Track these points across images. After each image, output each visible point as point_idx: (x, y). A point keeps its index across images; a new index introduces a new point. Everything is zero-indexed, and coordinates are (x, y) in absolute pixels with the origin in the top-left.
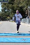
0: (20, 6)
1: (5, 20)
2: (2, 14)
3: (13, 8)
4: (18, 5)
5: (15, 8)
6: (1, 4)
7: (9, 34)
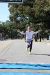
0: (46, 9)
1: (16, 38)
2: (10, 26)
3: (32, 14)
6: (9, 6)
7: (24, 65)
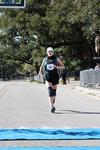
0: (72, 19)
2: (1, 55)
4: (63, 18)
5: (54, 28)
